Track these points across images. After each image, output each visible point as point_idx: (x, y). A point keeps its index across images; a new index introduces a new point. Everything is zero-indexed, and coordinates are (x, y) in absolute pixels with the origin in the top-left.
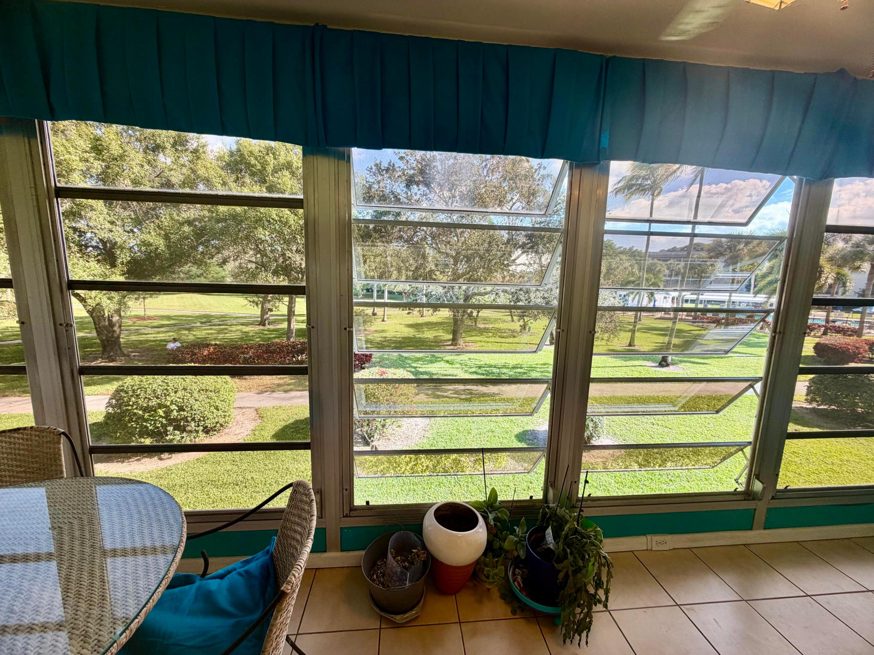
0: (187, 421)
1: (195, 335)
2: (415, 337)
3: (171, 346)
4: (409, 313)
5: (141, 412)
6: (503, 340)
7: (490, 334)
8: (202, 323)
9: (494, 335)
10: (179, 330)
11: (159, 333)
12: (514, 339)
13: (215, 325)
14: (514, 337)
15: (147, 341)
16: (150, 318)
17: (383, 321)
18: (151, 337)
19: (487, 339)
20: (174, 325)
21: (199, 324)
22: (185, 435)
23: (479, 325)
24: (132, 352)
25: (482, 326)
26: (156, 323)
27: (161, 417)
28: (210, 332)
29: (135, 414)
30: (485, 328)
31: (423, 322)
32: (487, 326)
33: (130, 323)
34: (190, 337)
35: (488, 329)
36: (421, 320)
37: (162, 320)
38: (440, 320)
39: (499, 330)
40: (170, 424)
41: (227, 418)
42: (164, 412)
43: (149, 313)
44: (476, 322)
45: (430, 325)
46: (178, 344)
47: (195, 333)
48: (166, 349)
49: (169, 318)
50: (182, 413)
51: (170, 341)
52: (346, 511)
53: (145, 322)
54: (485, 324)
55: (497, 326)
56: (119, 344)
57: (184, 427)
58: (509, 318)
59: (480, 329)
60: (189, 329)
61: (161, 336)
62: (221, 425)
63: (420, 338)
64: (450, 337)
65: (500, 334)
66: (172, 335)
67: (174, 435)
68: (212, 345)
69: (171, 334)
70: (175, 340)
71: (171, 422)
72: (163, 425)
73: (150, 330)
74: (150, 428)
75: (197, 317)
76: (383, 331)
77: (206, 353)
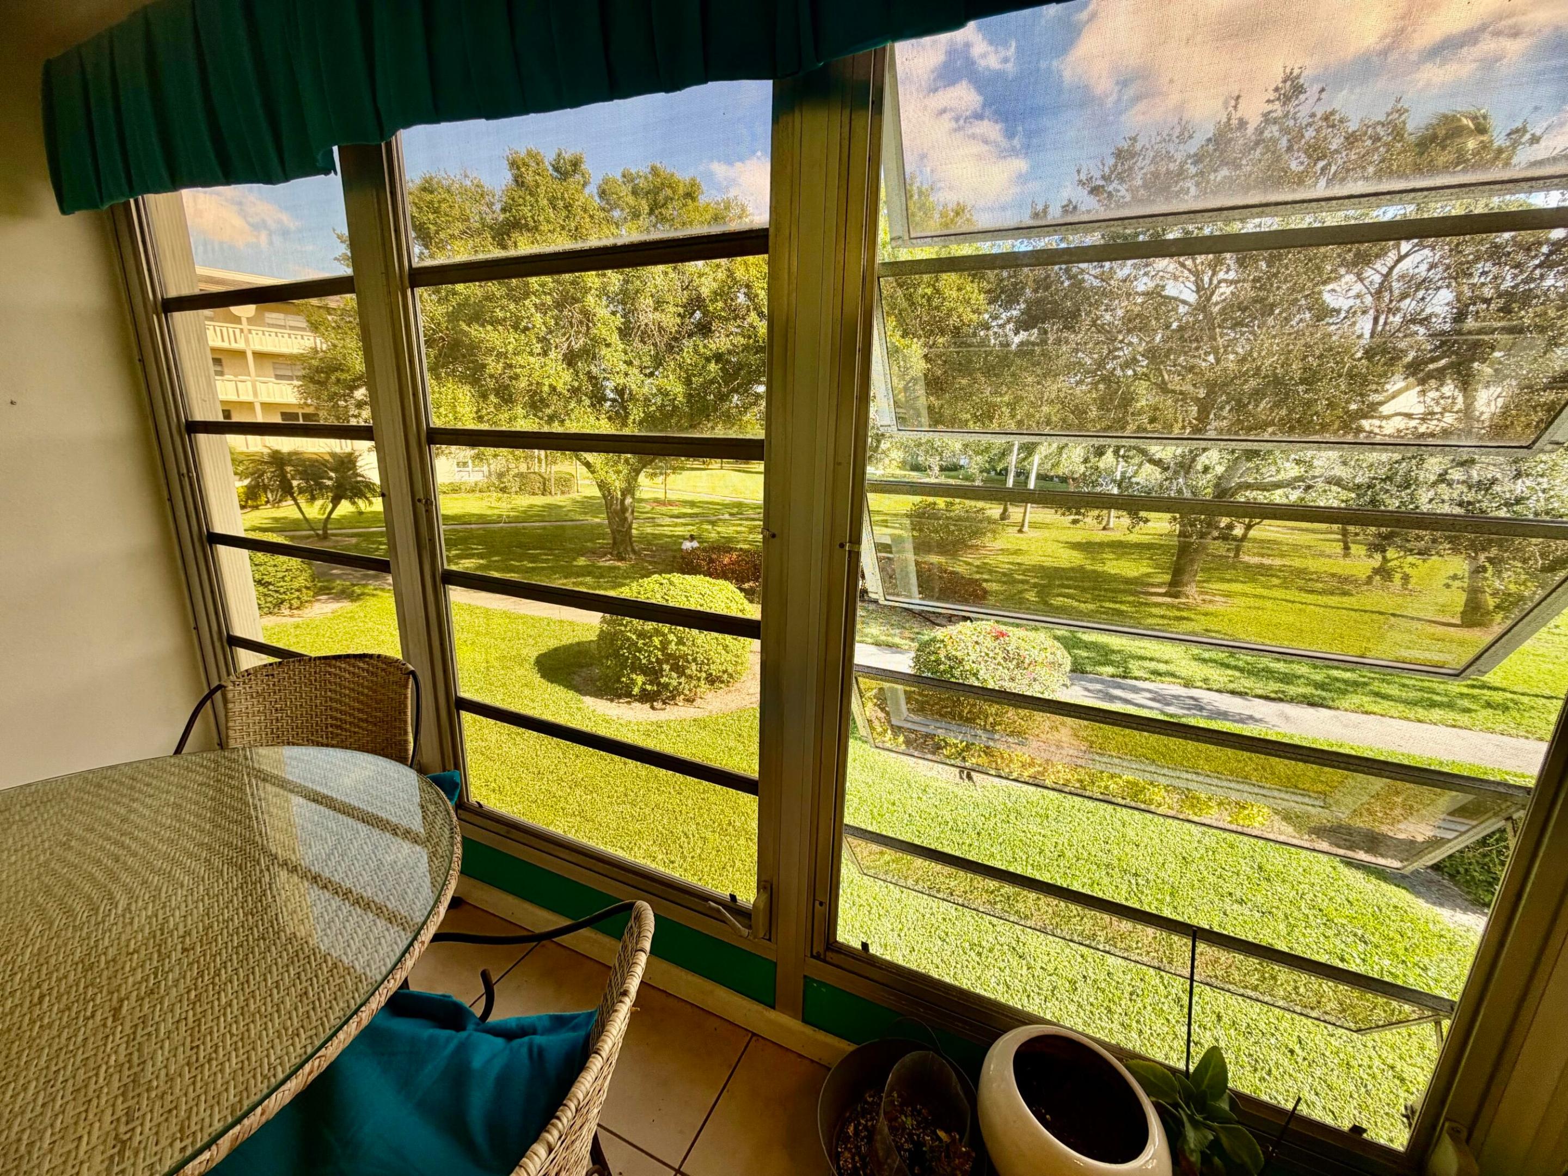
0: (688, 662)
1: (719, 533)
2: (1081, 569)
3: (687, 545)
4: (1075, 522)
5: (634, 637)
6: (1310, 598)
7: (1276, 581)
8: (731, 514)
9: (1285, 585)
10: (701, 523)
11: (676, 525)
12: (1345, 599)
13: (747, 519)
14: (1345, 593)
15: (663, 536)
16: (671, 503)
17: (1020, 531)
18: (667, 531)
19: (1265, 592)
20: (696, 515)
21: (727, 516)
22: (683, 680)
23: (1245, 558)
24: (645, 549)
25: (1255, 560)
26: (676, 510)
27: (656, 647)
28: (739, 529)
29: (629, 639)
30: (1261, 566)
31: (1106, 540)
32: (1266, 561)
33: (648, 508)
34: (712, 534)
35: (1270, 567)
36: (1100, 536)
37: (684, 507)
38: (1145, 539)
39: (1301, 573)
40: (667, 662)
41: (739, 668)
42: (661, 642)
43: (672, 496)
44: (1238, 550)
45: (1121, 548)
46: (695, 544)
47: (719, 529)
48: (682, 550)
49: (692, 504)
50: (681, 647)
51: (685, 539)
52: (819, 948)
53: (664, 509)
54: (1263, 556)
55: (1297, 563)
56: (631, 537)
57: (684, 668)
58: (1338, 548)
59: (1248, 566)
60: (713, 523)
61: (679, 531)
62: (731, 676)
63: (1094, 571)
64: (1167, 578)
65: (1301, 583)
66: (693, 530)
67: (670, 678)
68: (736, 550)
69: (691, 528)
70: (692, 538)
71: (669, 657)
72: (658, 660)
73: (667, 521)
74: (644, 661)
75: (726, 506)
76: (1017, 552)
77: (726, 561)
